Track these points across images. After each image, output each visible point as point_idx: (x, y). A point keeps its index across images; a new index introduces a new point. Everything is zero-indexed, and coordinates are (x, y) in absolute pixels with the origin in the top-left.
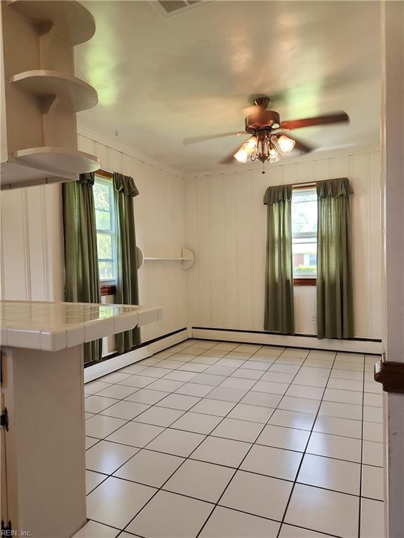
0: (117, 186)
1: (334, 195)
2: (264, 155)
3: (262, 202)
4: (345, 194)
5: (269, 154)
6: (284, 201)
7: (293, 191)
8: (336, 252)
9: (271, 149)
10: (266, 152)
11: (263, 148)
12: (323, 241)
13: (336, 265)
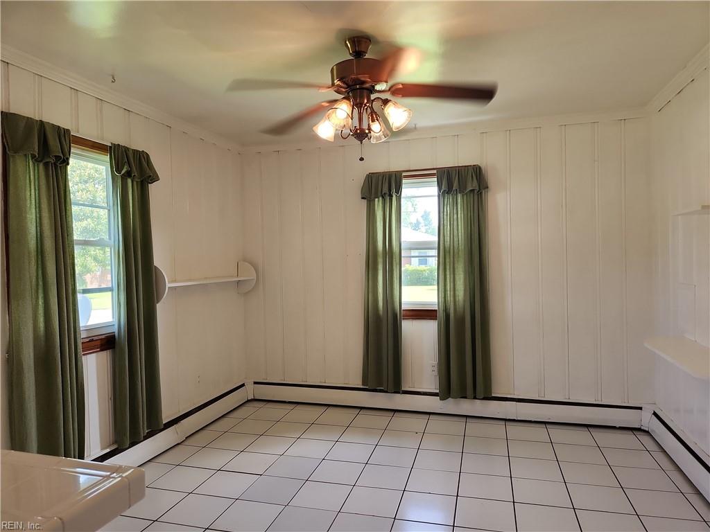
0: (117, 165)
1: (462, 189)
2: (362, 130)
3: (360, 196)
4: (477, 188)
5: (369, 129)
6: (391, 196)
7: (404, 181)
8: (465, 272)
9: (373, 121)
10: (365, 126)
11: (360, 120)
12: (446, 255)
13: (465, 290)
